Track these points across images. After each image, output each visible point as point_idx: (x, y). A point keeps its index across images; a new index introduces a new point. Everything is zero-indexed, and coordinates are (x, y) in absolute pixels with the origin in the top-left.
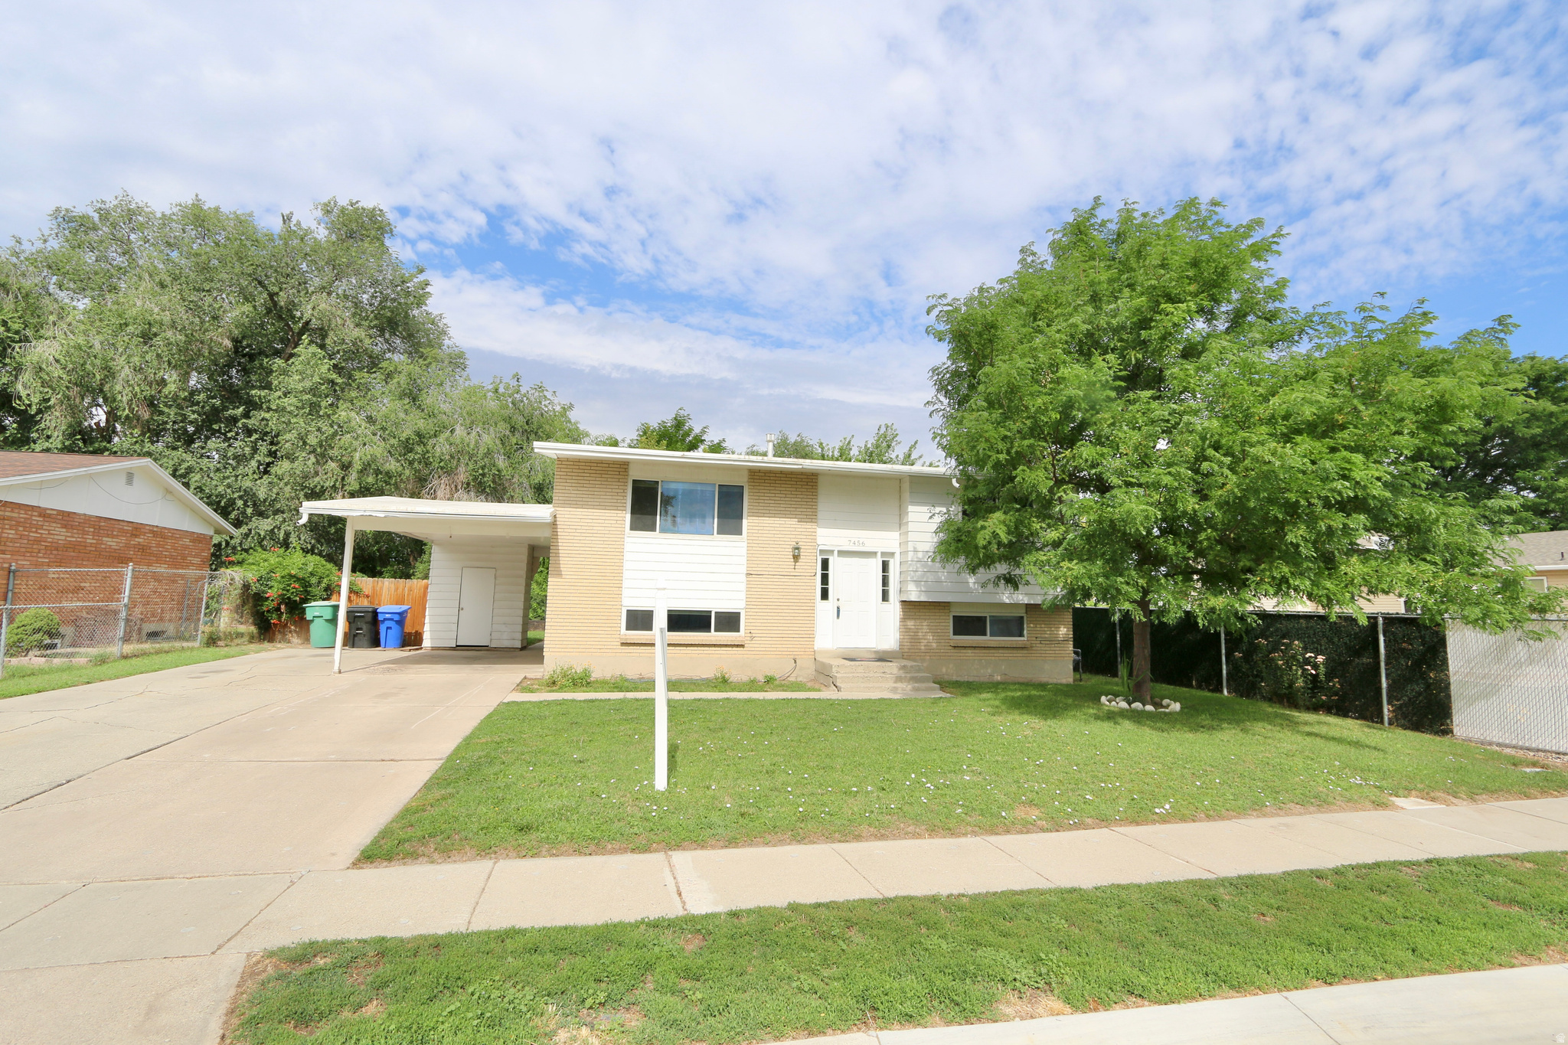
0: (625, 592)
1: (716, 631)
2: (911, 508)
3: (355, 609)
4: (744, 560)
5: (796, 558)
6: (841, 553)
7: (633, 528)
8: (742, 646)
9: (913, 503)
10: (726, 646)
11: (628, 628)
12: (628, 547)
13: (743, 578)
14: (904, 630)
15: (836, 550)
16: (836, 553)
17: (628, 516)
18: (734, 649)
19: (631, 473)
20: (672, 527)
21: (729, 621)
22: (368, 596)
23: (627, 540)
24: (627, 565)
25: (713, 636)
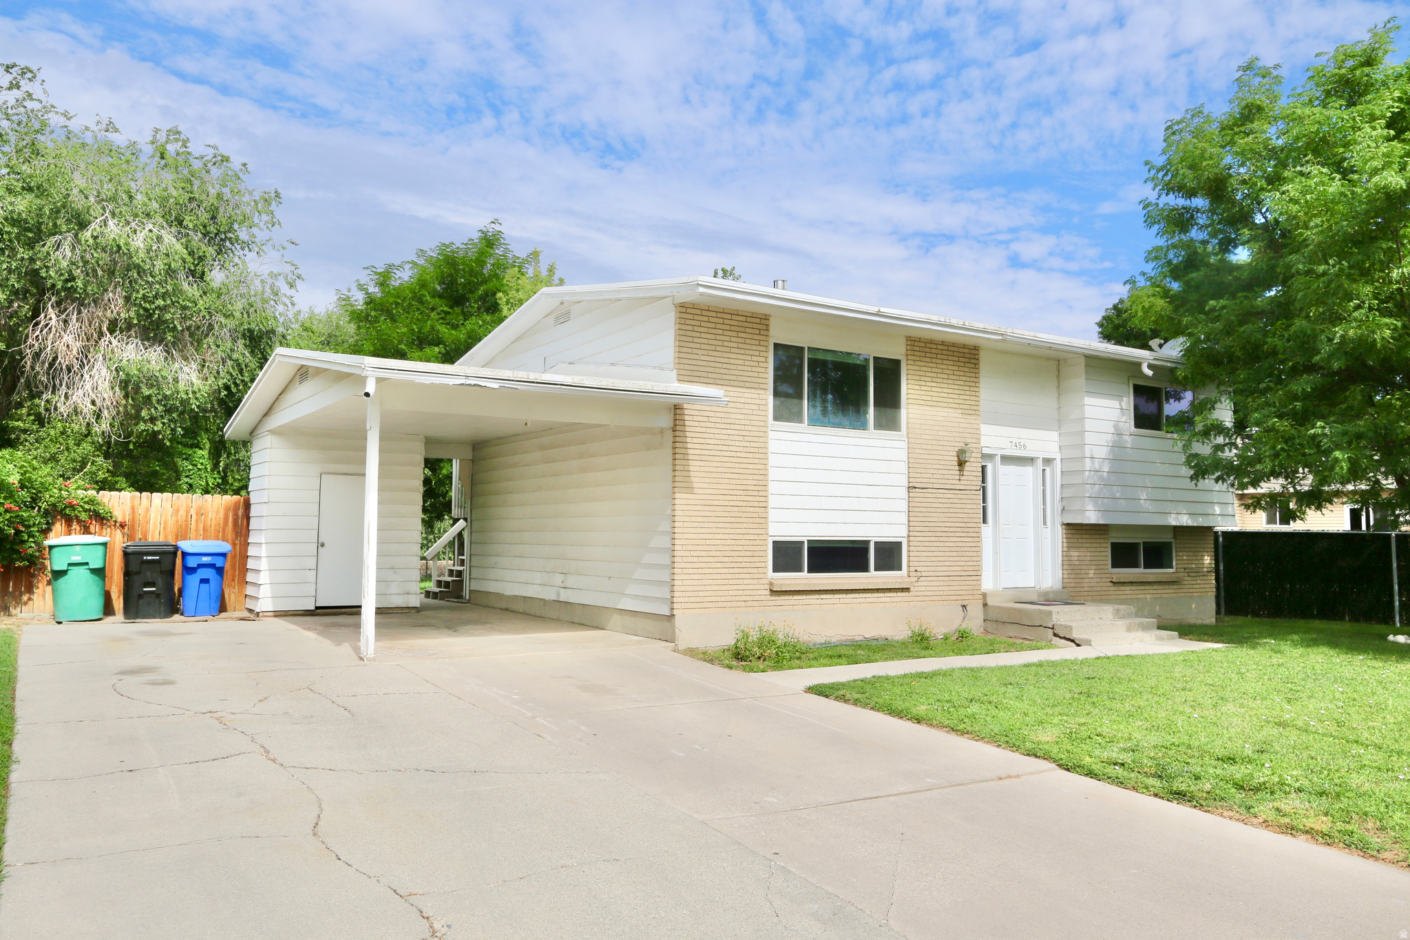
0: (773, 515)
1: (876, 570)
2: (1088, 400)
3: (143, 549)
4: (903, 468)
5: (961, 464)
6: (1006, 459)
7: (777, 418)
8: (907, 590)
9: (1090, 393)
10: (890, 590)
11: (776, 569)
12: (773, 446)
13: (903, 493)
14: (1068, 564)
15: (1000, 453)
16: (998, 459)
17: (771, 398)
18: (900, 594)
19: (772, 332)
20: (821, 417)
21: (889, 555)
22: (122, 526)
23: (771, 435)
24: (773, 474)
25: (873, 577)
